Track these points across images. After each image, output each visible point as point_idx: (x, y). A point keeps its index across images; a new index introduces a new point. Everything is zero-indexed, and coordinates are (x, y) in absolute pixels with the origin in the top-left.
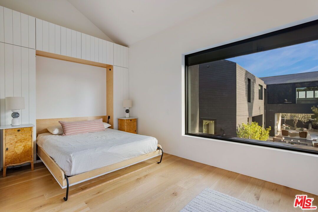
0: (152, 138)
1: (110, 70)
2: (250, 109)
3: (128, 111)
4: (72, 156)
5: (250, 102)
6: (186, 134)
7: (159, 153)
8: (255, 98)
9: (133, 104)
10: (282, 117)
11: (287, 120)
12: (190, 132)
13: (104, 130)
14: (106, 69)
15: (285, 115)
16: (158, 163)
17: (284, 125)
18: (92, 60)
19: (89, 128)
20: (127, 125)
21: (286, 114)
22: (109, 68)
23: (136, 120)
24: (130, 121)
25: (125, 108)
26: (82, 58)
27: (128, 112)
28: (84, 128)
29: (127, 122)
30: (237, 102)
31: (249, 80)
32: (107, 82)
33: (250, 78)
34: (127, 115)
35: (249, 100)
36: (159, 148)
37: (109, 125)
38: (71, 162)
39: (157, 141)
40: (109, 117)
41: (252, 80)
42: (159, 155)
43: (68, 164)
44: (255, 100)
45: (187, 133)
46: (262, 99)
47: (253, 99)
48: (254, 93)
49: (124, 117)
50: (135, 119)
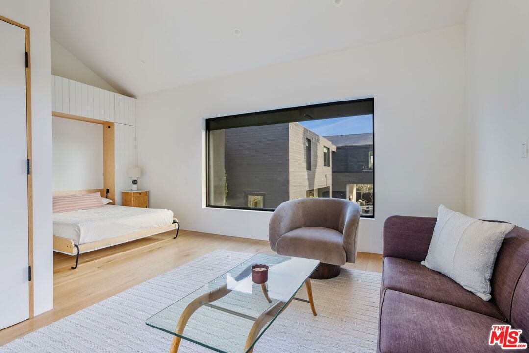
0: (166, 211)
1: (109, 127)
2: (311, 179)
3: (136, 182)
4: (80, 225)
5: (311, 170)
6: (207, 207)
7: (175, 227)
8: (318, 164)
9: (142, 172)
10: (358, 190)
11: (364, 194)
12: (212, 204)
13: (103, 207)
14: (102, 125)
15: (362, 187)
16: (174, 238)
17: (360, 200)
18: (85, 115)
19: (83, 204)
20: (135, 199)
21: (362, 185)
22: (108, 126)
23: (147, 194)
24: (139, 195)
25: (131, 178)
26: (70, 114)
27: (136, 184)
28: (76, 203)
29: (135, 195)
30: (291, 170)
31: (309, 141)
32: (104, 143)
33: (309, 138)
34: (135, 187)
35: (309, 168)
36: (174, 222)
37: (110, 201)
38: (80, 231)
39: (172, 214)
40: (108, 191)
41: (313, 141)
42: (174, 229)
43: (76, 233)
44: (318, 167)
45: (208, 205)
46: (329, 166)
47: (316, 165)
48: (317, 157)
49: (129, 190)
50: (146, 192)
